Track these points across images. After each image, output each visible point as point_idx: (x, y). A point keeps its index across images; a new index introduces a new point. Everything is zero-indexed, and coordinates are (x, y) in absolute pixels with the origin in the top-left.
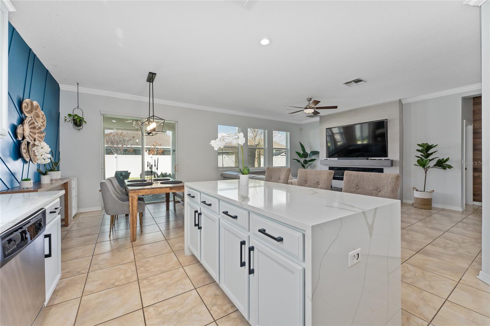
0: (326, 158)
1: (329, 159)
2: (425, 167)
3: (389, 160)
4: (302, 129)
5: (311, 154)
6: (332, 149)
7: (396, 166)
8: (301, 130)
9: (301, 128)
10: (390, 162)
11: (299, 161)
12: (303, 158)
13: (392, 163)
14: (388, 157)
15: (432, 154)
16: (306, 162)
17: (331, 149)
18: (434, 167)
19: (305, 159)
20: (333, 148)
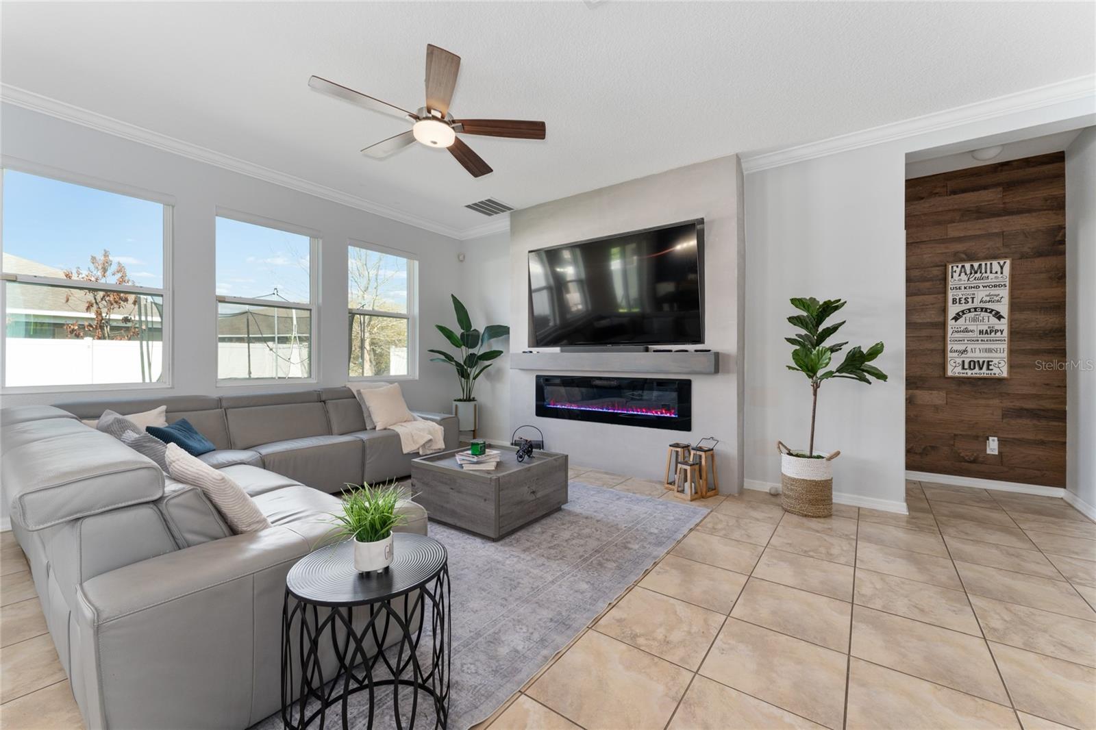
0: (529, 347)
1: (535, 350)
2: (815, 374)
3: (709, 351)
4: (464, 257)
5: (486, 335)
6: (555, 326)
7: (728, 372)
8: (461, 258)
9: (461, 253)
10: (713, 358)
11: (449, 358)
12: (463, 347)
13: (718, 364)
14: (703, 343)
15: (834, 329)
16: (472, 360)
17: (551, 324)
18: (837, 374)
19: (471, 351)
20: (558, 322)
